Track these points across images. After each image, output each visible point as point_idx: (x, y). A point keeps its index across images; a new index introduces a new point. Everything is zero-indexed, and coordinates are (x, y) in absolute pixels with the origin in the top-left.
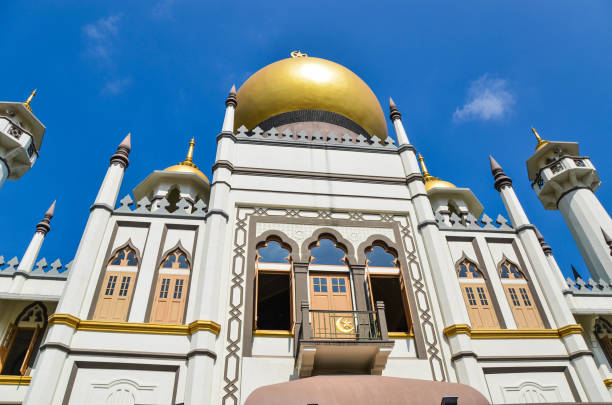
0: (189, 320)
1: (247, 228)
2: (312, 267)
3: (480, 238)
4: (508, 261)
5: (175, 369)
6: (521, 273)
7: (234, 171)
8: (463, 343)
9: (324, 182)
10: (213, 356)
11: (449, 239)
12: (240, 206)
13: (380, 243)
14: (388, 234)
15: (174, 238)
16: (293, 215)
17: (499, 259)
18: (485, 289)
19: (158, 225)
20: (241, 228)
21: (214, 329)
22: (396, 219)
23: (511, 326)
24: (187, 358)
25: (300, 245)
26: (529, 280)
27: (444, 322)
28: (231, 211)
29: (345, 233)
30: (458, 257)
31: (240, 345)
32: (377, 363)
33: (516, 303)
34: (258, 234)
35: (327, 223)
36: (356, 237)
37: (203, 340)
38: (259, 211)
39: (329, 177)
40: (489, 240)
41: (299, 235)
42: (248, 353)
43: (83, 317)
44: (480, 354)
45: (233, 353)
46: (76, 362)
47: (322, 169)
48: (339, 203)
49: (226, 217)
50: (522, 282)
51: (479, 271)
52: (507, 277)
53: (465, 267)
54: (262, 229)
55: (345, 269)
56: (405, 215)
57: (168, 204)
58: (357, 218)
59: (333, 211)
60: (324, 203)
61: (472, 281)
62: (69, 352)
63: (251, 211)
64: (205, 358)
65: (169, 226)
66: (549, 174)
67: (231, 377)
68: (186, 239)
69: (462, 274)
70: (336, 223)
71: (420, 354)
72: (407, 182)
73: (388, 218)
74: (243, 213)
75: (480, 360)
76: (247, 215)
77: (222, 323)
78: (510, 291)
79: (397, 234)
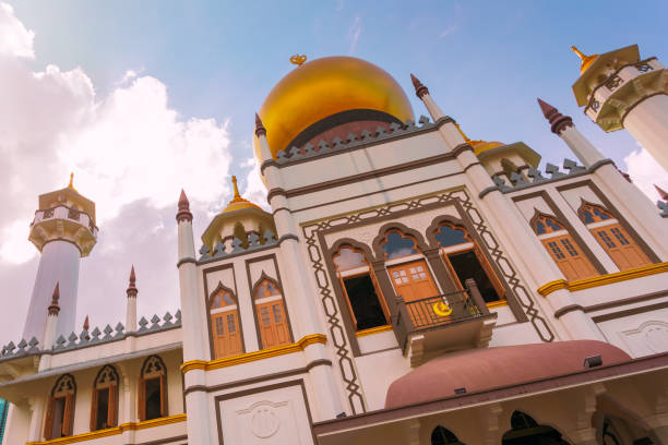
0: (297, 339)
1: (317, 243)
2: (388, 263)
3: (551, 189)
4: (588, 204)
5: (300, 382)
6: (609, 211)
7: (289, 194)
8: (563, 298)
9: (374, 181)
10: (328, 363)
12: (304, 226)
13: (445, 222)
14: (451, 211)
15: (257, 270)
16: (355, 221)
17: (577, 205)
18: (570, 239)
19: (239, 262)
20: (312, 244)
21: (322, 339)
22: (454, 195)
23: (612, 269)
24: (306, 370)
25: (370, 245)
26: (618, 217)
27: (535, 281)
28: (299, 233)
29: (408, 222)
30: (531, 214)
31: (348, 347)
32: (483, 334)
33: (611, 244)
34: (330, 246)
35: (388, 218)
36: (420, 223)
37: (314, 352)
38: (324, 229)
39: (376, 176)
40: (560, 189)
41: (367, 235)
42: (357, 353)
43: (208, 358)
44: (585, 305)
45: (344, 356)
46: (216, 397)
48: (394, 196)
49: (296, 238)
50: (614, 221)
51: (559, 221)
52: (593, 221)
53: (541, 223)
54: (331, 240)
55: (420, 256)
56: (462, 188)
57: (240, 242)
58: (415, 208)
59: (390, 205)
60: (379, 200)
61: (552, 235)
62: (208, 390)
63: (316, 227)
64: (323, 367)
65: (248, 262)
67: (350, 377)
68: (268, 268)
69: (539, 230)
70: (397, 215)
71: (521, 318)
72: (453, 155)
73: (446, 199)
74: (309, 231)
75: (587, 311)
76: (313, 231)
77: (327, 333)
78: (600, 235)
79: (460, 209)
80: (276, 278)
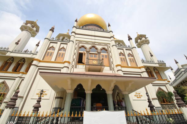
0: (64, 61)
1: (78, 45)
2: (90, 52)
3: (124, 49)
4: (130, 54)
5: (60, 70)
6: (132, 56)
7: (76, 34)
8: (119, 68)
10: (68, 68)
11: (118, 49)
12: (76, 40)
13: (104, 49)
14: (106, 47)
15: (62, 46)
16: (87, 43)
17: (128, 53)
18: (125, 58)
19: (59, 43)
20: (76, 44)
21: (69, 63)
22: (108, 45)
23: (130, 65)
24: (62, 68)
25: (88, 48)
26: (134, 57)
27: (116, 64)
28: (75, 41)
29: (97, 46)
30: (120, 52)
31: (74, 66)
32: (101, 70)
33: (131, 61)
34: (80, 46)
35: (94, 44)
37: (66, 64)
38: (80, 42)
39: (95, 36)
40: (126, 50)
41: (88, 46)
42: (76, 67)
43: (41, 60)
44: (123, 70)
45: (73, 68)
46: (39, 68)
47: (94, 34)
48: (96, 41)
49: (73, 42)
50: (133, 58)
51: (124, 55)
52: (129, 56)
53: (121, 54)
54: (81, 45)
55: (97, 53)
56: (110, 44)
58: (100, 44)
59: (95, 42)
60: (93, 41)
61: (122, 57)
62: (37, 66)
64: (66, 68)
65: (61, 43)
66: (139, 41)
67: (72, 72)
68: (65, 46)
69: (120, 55)
70: (96, 44)
71: (111, 70)
72: (110, 38)
73: (106, 44)
74: (77, 42)
75: (123, 71)
77: (71, 62)
78: (130, 59)
79: (107, 47)
80: (66, 48)
